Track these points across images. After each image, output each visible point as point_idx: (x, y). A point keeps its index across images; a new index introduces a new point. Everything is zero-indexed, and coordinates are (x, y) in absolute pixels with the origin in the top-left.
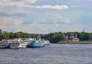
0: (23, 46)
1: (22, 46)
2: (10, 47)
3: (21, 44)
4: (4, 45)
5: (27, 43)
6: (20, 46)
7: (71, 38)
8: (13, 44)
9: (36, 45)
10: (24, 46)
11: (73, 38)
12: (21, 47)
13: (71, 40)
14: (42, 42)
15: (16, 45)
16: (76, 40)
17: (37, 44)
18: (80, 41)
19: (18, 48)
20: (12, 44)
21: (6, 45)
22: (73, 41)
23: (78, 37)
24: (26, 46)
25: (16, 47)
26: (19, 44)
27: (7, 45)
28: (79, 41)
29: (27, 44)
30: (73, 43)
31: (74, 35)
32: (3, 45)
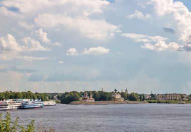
3: (10, 105)
6: (9, 107)
7: (85, 98)
10: (14, 108)
14: (39, 103)
15: (3, 106)
16: (91, 100)
17: (30, 105)
18: (95, 101)
19: (6, 110)
22: (87, 101)
23: (93, 97)
26: (7, 105)
29: (19, 105)
31: (89, 95)
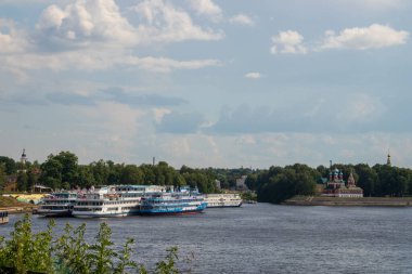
0: (117, 209)
1: (109, 209)
2: (74, 213)
3: (108, 203)
4: (56, 208)
5: (131, 201)
6: (105, 210)
7: (331, 187)
8: (83, 203)
9: (163, 207)
10: (120, 211)
11: (338, 187)
12: (109, 212)
13: (333, 192)
14: (192, 198)
15: (90, 207)
16: (352, 192)
17: (166, 204)
18: (365, 195)
19: (97, 217)
20: (79, 204)
21: (62, 208)
22: (340, 195)
23: (358, 184)
24: (128, 211)
25: (92, 212)
26: (101, 204)
27: (66, 208)
28: (362, 195)
29: (133, 205)
30: (338, 204)
31: (346, 177)
32: (51, 208)
